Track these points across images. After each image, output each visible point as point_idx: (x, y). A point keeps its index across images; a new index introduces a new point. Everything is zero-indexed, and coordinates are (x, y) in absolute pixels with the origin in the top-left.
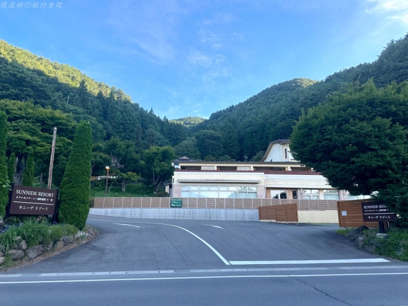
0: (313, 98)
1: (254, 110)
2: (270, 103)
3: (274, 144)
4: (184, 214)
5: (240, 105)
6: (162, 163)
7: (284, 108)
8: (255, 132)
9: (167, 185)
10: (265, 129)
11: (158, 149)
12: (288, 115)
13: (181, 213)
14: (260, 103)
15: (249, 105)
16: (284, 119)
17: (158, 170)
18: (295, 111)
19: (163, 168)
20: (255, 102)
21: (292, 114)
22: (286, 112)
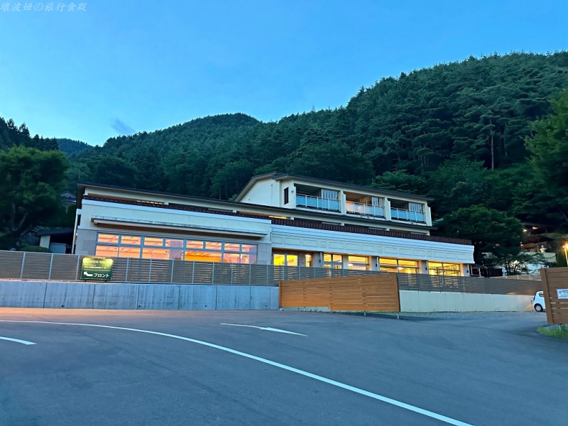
0: (278, 136)
1: (184, 143)
2: (206, 138)
3: (258, 180)
4: (117, 296)
5: (158, 133)
6: (41, 184)
7: (236, 144)
8: (190, 172)
9: (45, 235)
10: (207, 170)
11: (33, 153)
12: (240, 154)
13: (109, 294)
14: (190, 136)
15: (173, 135)
16: (237, 159)
17: (29, 197)
18: (251, 150)
19: (41, 195)
20: (183, 133)
21: (247, 153)
22: (238, 149)
